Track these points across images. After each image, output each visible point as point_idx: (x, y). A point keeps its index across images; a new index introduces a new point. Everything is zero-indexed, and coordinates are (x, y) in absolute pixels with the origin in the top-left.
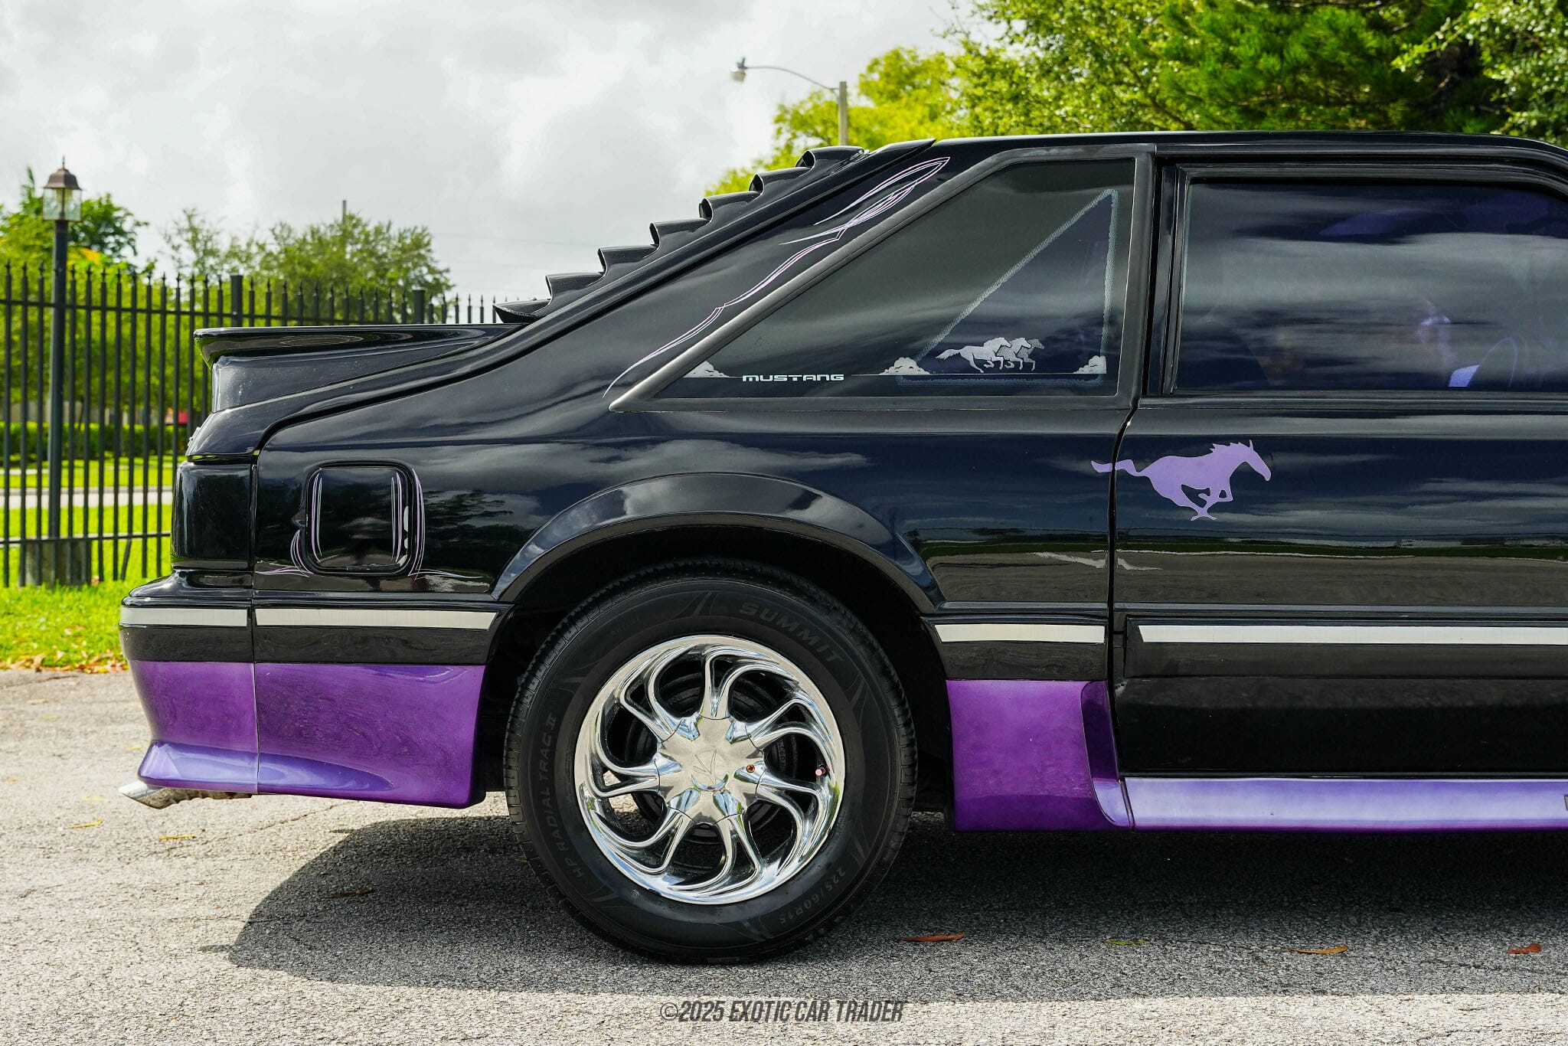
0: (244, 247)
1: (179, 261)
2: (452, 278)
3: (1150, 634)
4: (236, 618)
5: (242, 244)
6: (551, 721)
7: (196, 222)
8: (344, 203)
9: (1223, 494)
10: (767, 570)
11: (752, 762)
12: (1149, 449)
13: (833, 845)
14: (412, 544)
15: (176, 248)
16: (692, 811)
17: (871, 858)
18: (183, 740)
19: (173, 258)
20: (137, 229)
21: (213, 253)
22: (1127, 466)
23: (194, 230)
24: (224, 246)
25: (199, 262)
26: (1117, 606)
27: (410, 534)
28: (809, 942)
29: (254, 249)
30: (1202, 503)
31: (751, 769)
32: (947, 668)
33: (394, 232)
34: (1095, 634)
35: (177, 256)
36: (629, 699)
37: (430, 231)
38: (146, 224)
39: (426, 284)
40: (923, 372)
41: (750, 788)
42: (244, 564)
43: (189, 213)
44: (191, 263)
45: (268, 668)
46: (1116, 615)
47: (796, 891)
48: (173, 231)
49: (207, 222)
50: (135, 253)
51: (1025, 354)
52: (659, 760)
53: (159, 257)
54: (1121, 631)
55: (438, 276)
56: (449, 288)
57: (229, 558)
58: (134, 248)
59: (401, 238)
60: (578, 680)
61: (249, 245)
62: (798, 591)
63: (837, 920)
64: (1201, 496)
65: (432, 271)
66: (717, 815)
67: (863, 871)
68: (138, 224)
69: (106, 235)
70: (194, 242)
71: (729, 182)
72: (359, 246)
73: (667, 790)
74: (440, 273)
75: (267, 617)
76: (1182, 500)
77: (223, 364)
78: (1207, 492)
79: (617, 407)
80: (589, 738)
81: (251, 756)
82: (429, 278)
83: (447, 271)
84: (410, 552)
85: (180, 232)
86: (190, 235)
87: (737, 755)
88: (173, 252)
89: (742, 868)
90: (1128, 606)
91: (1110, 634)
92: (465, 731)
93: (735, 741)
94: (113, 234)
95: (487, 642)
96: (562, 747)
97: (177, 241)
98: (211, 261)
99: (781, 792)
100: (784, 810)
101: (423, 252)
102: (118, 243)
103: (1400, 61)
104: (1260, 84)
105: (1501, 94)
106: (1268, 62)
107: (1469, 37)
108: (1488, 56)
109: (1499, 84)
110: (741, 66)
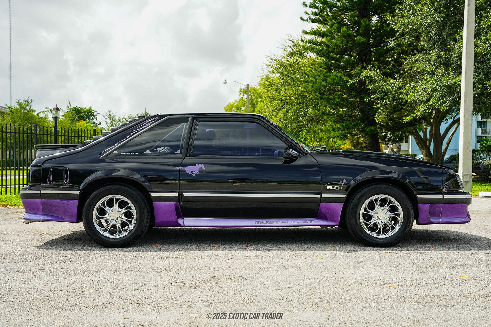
0: (122, 119)
1: (107, 122)
3: (185, 195)
4: (38, 192)
5: (121, 118)
6: (89, 208)
7: (111, 113)
8: (146, 109)
9: (197, 172)
10: (124, 184)
11: (122, 215)
12: (186, 165)
13: (135, 228)
14: (67, 180)
15: (106, 119)
16: (112, 223)
17: (141, 230)
18: (30, 212)
19: (105, 121)
20: (97, 115)
21: (114, 120)
22: (182, 168)
23: (111, 115)
24: (117, 119)
25: (111, 122)
26: (180, 190)
27: (67, 178)
28: (131, 244)
29: (124, 119)
30: (194, 174)
31: (122, 216)
32: (153, 200)
34: (176, 195)
35: (106, 121)
36: (102, 205)
38: (99, 114)
40: (150, 152)
41: (121, 219)
42: (40, 183)
43: (109, 111)
44: (109, 123)
45: (44, 200)
46: (180, 192)
47: (128, 236)
48: (105, 115)
49: (113, 113)
50: (97, 120)
51: (167, 150)
52: (107, 215)
53: (102, 121)
54: (180, 194)
57: (37, 182)
58: (96, 119)
60: (93, 202)
61: (123, 119)
62: (129, 188)
63: (135, 241)
64: (194, 173)
66: (116, 224)
67: (139, 233)
68: (97, 114)
69: (90, 116)
70: (110, 118)
73: (108, 220)
75: (43, 192)
76: (191, 173)
77: (39, 150)
78: (195, 172)
79: (101, 158)
80: (95, 211)
81: (41, 215)
84: (67, 181)
85: (107, 115)
86: (109, 116)
87: (119, 214)
88: (105, 120)
89: (120, 232)
90: (182, 190)
91: (179, 195)
92: (75, 210)
93: (119, 212)
94: (92, 116)
95: (78, 196)
96: (90, 213)
97: (106, 117)
98: (114, 122)
99: (127, 220)
100: (127, 223)
102: (93, 118)
103: (348, 84)
104: (323, 88)
105: (370, 91)
106: (324, 83)
107: (363, 79)
108: (367, 83)
109: (369, 89)
110: (226, 81)
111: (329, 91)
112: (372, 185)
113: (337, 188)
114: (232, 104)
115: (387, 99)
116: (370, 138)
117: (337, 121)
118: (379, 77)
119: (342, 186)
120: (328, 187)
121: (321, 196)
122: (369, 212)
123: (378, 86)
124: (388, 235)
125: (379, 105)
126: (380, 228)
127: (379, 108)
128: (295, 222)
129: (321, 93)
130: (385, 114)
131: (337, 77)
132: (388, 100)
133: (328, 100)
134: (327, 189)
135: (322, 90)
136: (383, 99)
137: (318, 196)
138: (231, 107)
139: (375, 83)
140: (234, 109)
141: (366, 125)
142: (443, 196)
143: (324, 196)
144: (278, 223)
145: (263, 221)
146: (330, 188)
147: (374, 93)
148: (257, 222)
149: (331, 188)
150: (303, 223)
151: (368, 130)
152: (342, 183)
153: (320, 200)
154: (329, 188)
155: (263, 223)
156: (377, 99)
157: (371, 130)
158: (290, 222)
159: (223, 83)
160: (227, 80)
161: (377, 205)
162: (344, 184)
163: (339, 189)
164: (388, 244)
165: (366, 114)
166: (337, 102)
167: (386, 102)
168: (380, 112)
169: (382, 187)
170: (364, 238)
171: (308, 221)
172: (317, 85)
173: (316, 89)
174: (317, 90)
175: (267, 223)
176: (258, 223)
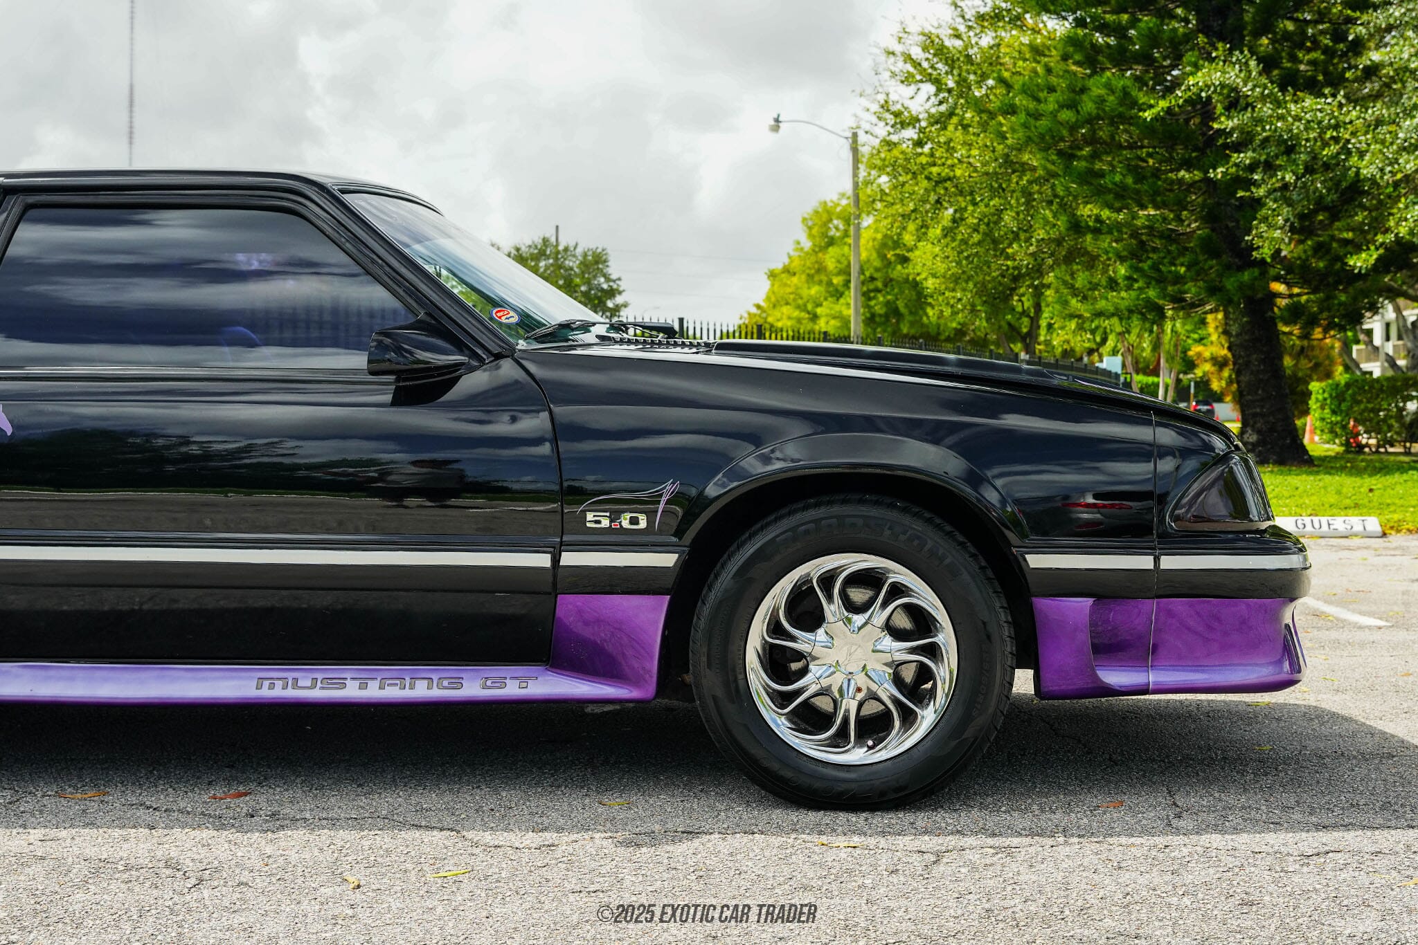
2: (623, 285)
8: (557, 227)
33: (579, 251)
37: (609, 251)
39: (603, 290)
55: (611, 284)
56: (620, 293)
59: (585, 255)
65: (608, 279)
71: (820, 210)
72: (551, 261)
74: (614, 281)
82: (605, 286)
83: (619, 279)
101: (600, 266)
103: (1148, 115)
104: (1065, 133)
105: (1226, 139)
106: (1066, 115)
107: (1203, 94)
108: (1219, 109)
109: (1221, 132)
110: (777, 120)
111: (1088, 143)
112: (805, 508)
113: (634, 521)
114: (830, 204)
115: (1286, 170)
116: (1243, 317)
117: (1126, 256)
118: (1255, 86)
119: (661, 507)
120: (590, 516)
121: (556, 560)
122: (793, 639)
123: (1259, 121)
124: (883, 752)
125: (1261, 192)
126: (844, 715)
127: (1257, 203)
128: (445, 683)
129: (1060, 153)
130: (1285, 225)
131: (1113, 92)
132: (1292, 171)
133: (1089, 178)
134: (588, 525)
135: (1062, 139)
136: (1269, 167)
137: (544, 560)
138: (825, 217)
139: (1245, 109)
140: (835, 222)
141: (1228, 267)
142: (1157, 560)
143: (568, 559)
144: (363, 686)
145: (296, 680)
146: (598, 522)
147: (1238, 147)
148: (266, 683)
149: (605, 523)
150: (485, 687)
151: (1230, 283)
152: (661, 495)
153: (550, 579)
154: (595, 519)
155: (296, 685)
156: (1252, 168)
157: (1241, 287)
158: (426, 682)
159: (767, 128)
160: (780, 119)
161: (832, 607)
162: (668, 502)
163: (643, 524)
164: (883, 794)
165: (1227, 227)
166: (1115, 184)
167: (1283, 178)
168: (1267, 219)
169: (849, 516)
170: (766, 764)
171: (508, 681)
172: (1044, 123)
173: (1042, 137)
174: (1045, 142)
175: (313, 687)
176: (272, 686)
